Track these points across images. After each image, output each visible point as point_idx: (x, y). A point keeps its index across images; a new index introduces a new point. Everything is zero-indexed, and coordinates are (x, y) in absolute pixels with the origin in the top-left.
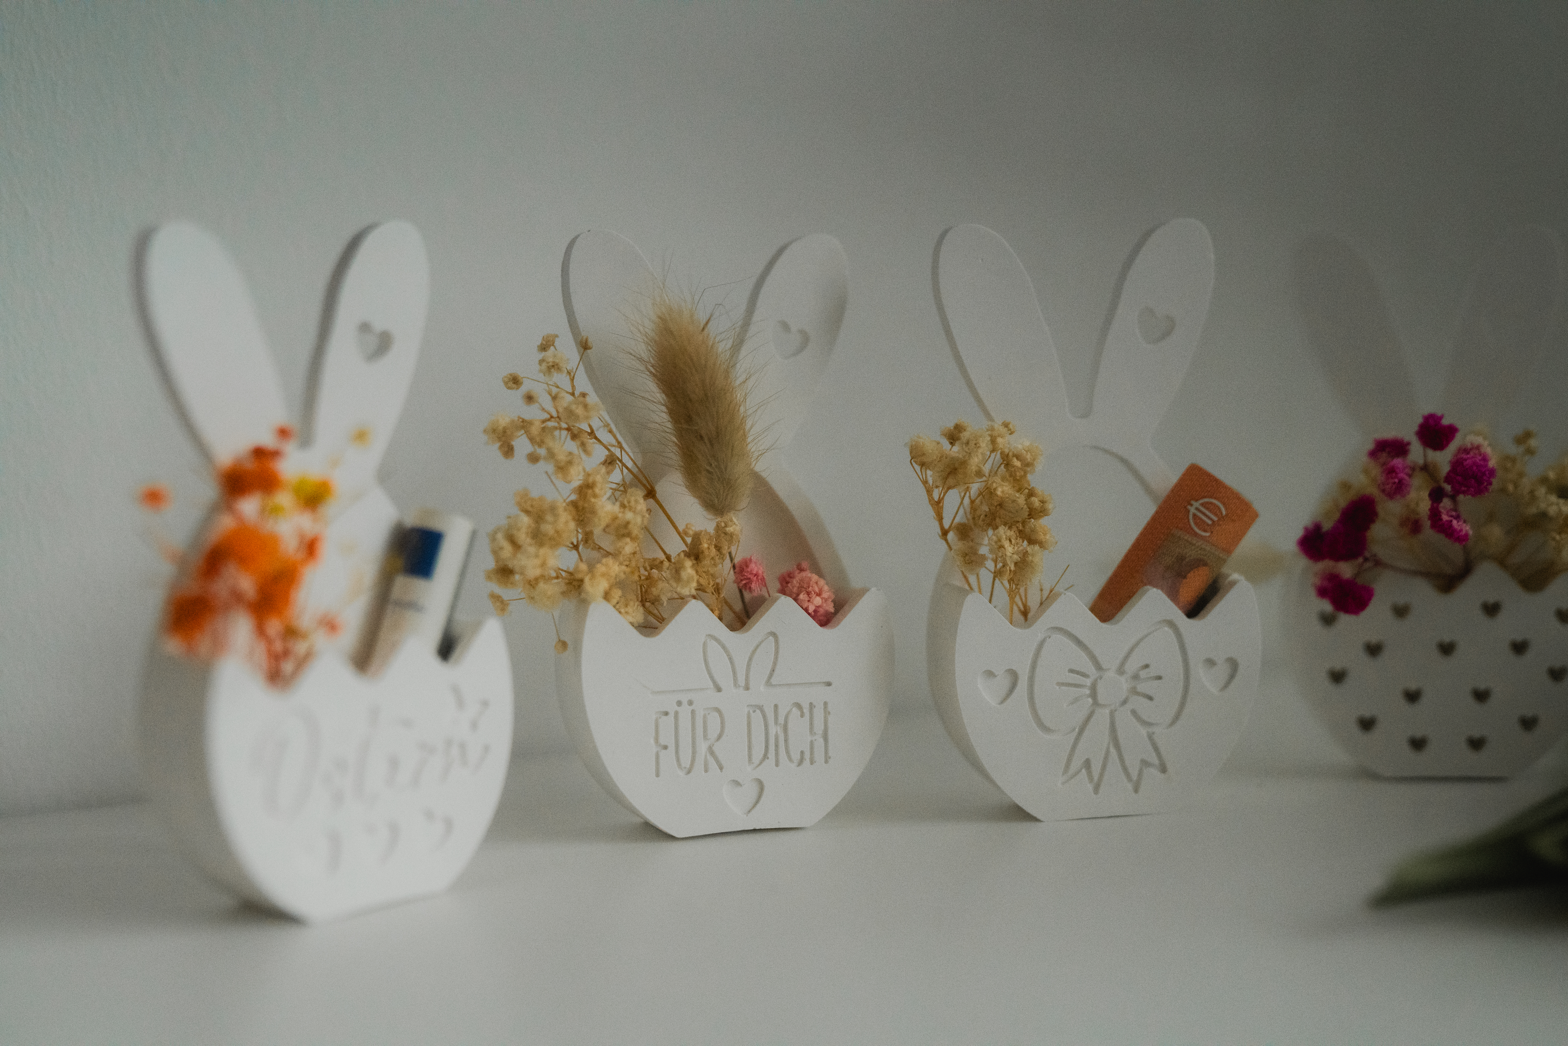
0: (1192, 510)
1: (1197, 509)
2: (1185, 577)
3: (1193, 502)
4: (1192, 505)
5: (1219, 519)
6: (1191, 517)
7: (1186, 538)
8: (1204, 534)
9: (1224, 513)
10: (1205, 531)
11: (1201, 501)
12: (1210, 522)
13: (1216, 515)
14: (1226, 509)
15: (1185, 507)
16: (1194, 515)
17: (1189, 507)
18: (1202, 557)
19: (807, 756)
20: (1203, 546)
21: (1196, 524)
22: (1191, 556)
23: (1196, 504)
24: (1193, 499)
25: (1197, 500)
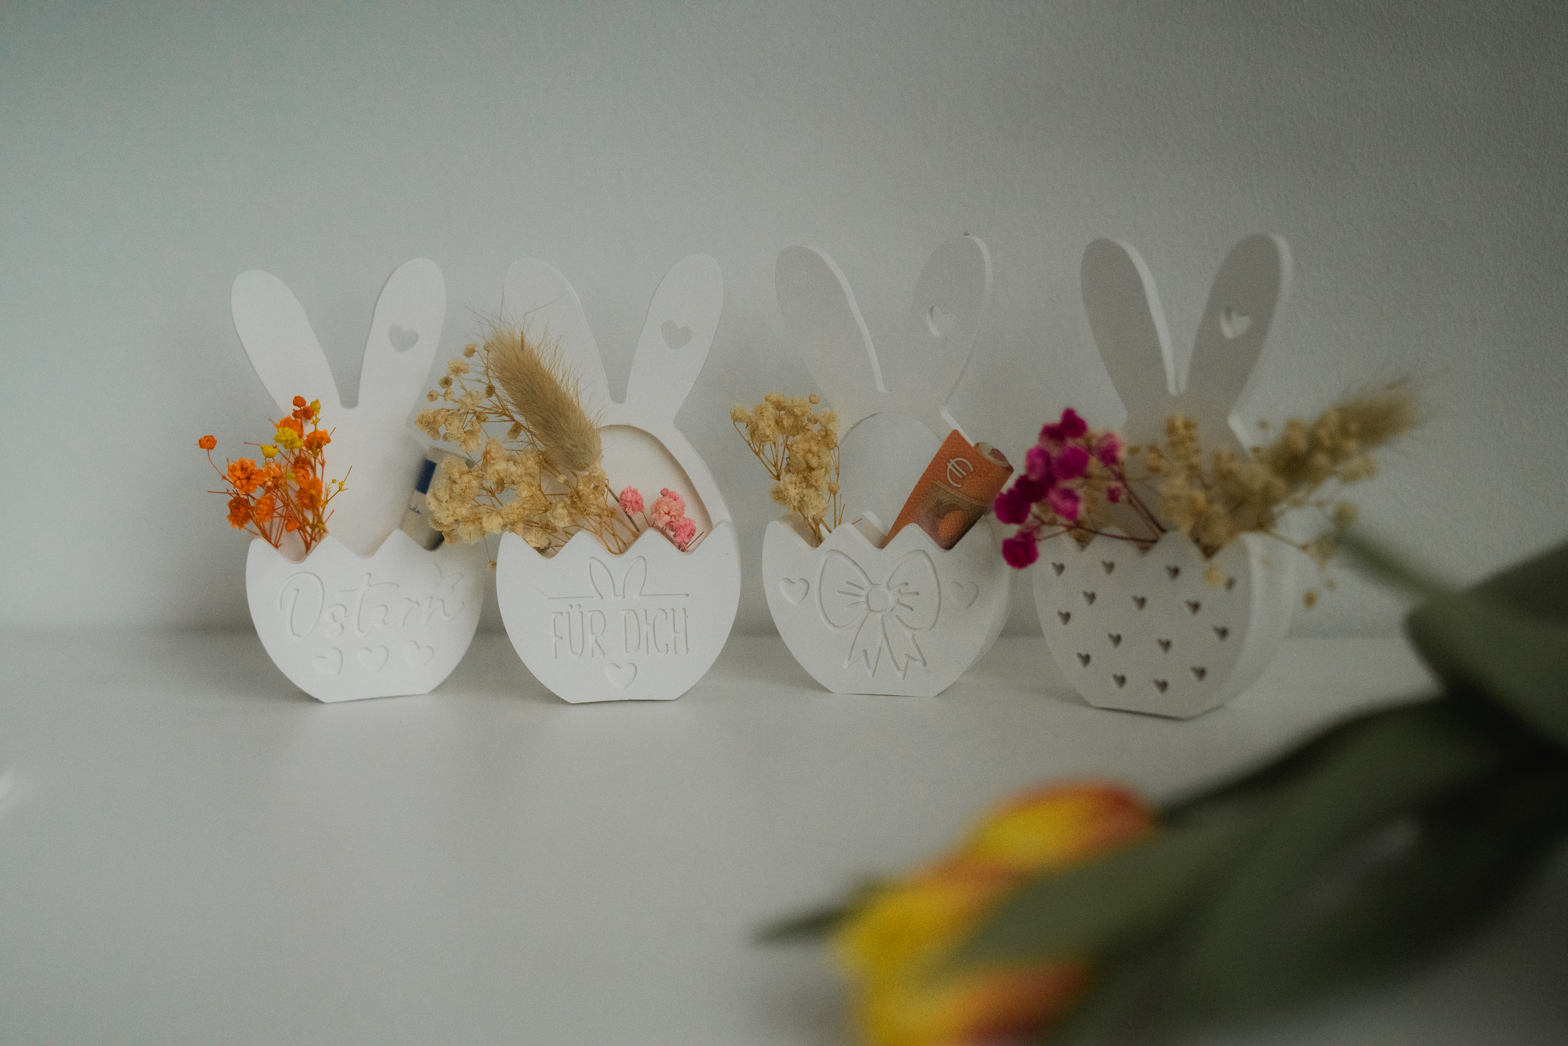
0: (950, 466)
1: (952, 465)
2: (943, 518)
3: (951, 460)
4: (950, 462)
5: (968, 475)
6: (948, 470)
7: (944, 487)
8: (956, 485)
9: (972, 470)
10: (957, 483)
11: (956, 460)
12: (961, 477)
13: (965, 471)
14: (973, 467)
15: (945, 463)
16: (950, 470)
17: (948, 464)
18: (955, 503)
19: (671, 646)
20: (956, 495)
21: (951, 477)
22: (947, 501)
23: (953, 462)
24: (951, 458)
25: (953, 459)
